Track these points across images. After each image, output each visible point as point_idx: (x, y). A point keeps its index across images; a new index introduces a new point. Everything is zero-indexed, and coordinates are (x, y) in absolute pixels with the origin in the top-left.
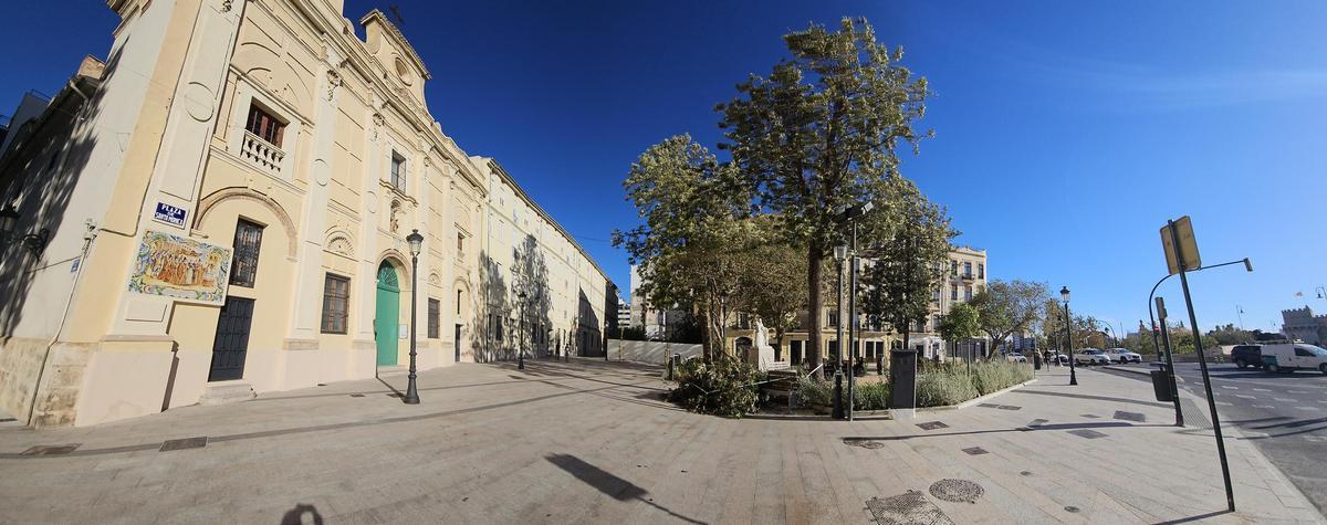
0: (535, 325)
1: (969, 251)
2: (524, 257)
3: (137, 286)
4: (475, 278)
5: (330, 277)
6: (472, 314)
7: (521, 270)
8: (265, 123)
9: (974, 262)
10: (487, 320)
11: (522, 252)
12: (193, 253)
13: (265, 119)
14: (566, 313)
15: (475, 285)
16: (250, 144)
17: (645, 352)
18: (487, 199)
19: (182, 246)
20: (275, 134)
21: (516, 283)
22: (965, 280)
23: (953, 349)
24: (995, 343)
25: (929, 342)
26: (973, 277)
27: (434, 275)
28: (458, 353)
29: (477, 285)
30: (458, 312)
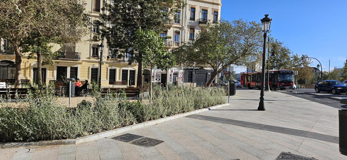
9: (210, 9)
22: (201, 25)
23: (189, 77)
24: (214, 73)
25: (170, 72)
26: (208, 22)
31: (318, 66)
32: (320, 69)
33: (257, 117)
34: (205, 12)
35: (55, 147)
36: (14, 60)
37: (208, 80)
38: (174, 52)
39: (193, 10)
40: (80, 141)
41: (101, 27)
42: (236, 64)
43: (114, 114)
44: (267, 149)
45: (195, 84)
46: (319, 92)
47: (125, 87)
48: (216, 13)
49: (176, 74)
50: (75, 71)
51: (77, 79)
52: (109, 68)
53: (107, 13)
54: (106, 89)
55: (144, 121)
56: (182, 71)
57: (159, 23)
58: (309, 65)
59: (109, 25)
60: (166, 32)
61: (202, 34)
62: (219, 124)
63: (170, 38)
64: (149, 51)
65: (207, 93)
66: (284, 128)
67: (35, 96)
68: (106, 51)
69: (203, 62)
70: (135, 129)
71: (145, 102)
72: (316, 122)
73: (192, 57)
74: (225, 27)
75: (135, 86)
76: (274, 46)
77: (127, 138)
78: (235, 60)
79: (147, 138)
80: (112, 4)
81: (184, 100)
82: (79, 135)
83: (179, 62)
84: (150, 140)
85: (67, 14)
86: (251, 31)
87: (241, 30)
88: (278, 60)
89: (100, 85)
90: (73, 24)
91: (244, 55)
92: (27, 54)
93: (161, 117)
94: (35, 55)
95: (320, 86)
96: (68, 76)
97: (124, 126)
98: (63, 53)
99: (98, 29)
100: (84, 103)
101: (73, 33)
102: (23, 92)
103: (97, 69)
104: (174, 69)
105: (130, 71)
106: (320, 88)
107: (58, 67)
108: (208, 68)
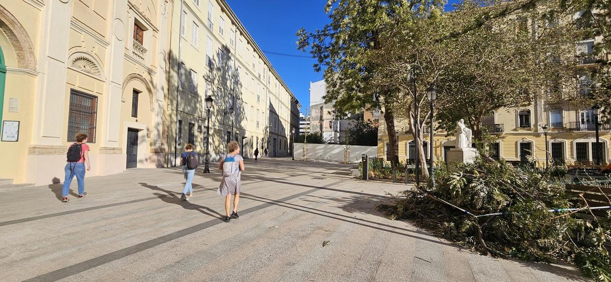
0: (229, 133)
2: (219, 69)
4: (160, 79)
6: (155, 119)
7: (216, 82)
10: (175, 128)
11: (217, 63)
14: (258, 122)
15: (159, 87)
17: (325, 153)
27: (84, 60)
28: (131, 160)
29: (163, 89)
30: (135, 115)
52: (552, 141)
68: (543, 117)
103: (529, 144)
105: (593, 143)
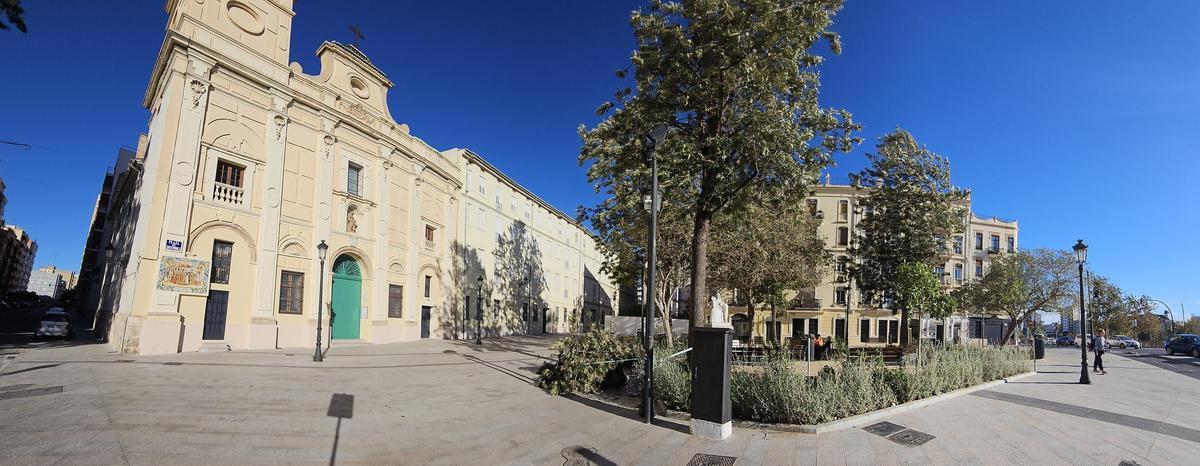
0: (526, 304)
1: (997, 223)
2: (511, 243)
3: (160, 287)
4: (447, 265)
5: (285, 274)
6: (445, 298)
7: (508, 254)
8: (229, 173)
9: (1003, 234)
10: (461, 306)
11: (508, 238)
12: (188, 266)
13: (230, 169)
14: (566, 292)
15: (447, 271)
16: (220, 190)
18: (463, 190)
19: (182, 263)
20: (238, 178)
21: (500, 267)
22: (991, 255)
23: (977, 330)
24: (1013, 324)
25: (949, 322)
26: (1001, 251)
27: (396, 264)
28: (425, 332)
29: (449, 272)
30: (427, 295)
31: (1166, 312)
32: (1169, 317)
33: (1078, 395)
34: (996, 239)
35: (793, 435)
36: (746, 313)
37: (1004, 333)
38: (954, 294)
39: (980, 236)
40: (821, 429)
41: (848, 265)
42: (1043, 310)
43: (866, 388)
44: (1097, 454)
45: (986, 340)
46: (1172, 354)
47: (883, 345)
48: (1011, 240)
49: (958, 326)
50: (814, 324)
51: (817, 336)
52: (861, 318)
53: (857, 246)
54: (853, 351)
55: (907, 401)
56: (967, 321)
57: (932, 254)
58: (1153, 312)
59: (858, 261)
60: (944, 265)
61: (993, 267)
62: (1021, 407)
63: (949, 274)
64: (916, 293)
65: (1002, 355)
66: (1123, 416)
67: (770, 358)
68: (855, 296)
69: (997, 307)
70: (895, 413)
71: (909, 369)
72: (1173, 404)
73: (980, 301)
74: (1023, 258)
75: (897, 345)
76: (1096, 284)
77: (884, 428)
78: (1041, 304)
79: (910, 431)
80: (864, 235)
81: (968, 365)
82: (821, 420)
83: (961, 309)
84: (915, 434)
85: (804, 253)
86: (1062, 263)
87: (1047, 263)
88: (1104, 304)
89: (847, 343)
90: (812, 264)
91: (1053, 295)
92: (760, 306)
93: (934, 394)
94: (770, 306)
95: (1172, 343)
96: (806, 332)
97: (880, 408)
98: (800, 301)
99: (844, 266)
100: (827, 370)
101: (813, 275)
102: (759, 351)
103: (843, 320)
104: (955, 318)
105: (891, 322)
106: (1173, 348)
107: (794, 319)
108: (1003, 316)
